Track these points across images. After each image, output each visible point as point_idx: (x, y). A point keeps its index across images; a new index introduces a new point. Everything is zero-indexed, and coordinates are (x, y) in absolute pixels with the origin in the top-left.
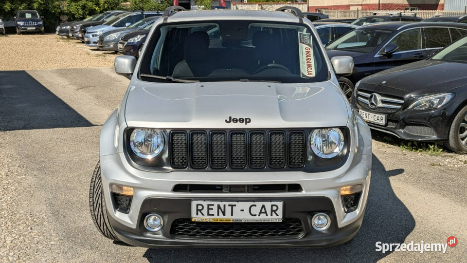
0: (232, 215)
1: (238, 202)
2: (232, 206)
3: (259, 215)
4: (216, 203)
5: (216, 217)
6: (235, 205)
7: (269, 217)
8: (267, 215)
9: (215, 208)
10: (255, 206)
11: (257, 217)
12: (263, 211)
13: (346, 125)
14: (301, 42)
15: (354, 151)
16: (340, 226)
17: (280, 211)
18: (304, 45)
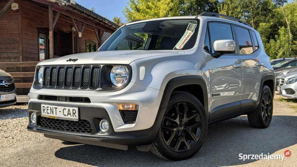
0: (56, 114)
1: (58, 106)
2: (56, 108)
3: (68, 116)
4: (50, 106)
5: (50, 115)
6: (57, 108)
7: (72, 117)
8: (71, 116)
9: (49, 109)
10: (65, 109)
11: (66, 117)
12: (69, 113)
13: (128, 64)
14: (188, 30)
15: (134, 82)
16: (115, 131)
17: (77, 114)
18: (190, 32)
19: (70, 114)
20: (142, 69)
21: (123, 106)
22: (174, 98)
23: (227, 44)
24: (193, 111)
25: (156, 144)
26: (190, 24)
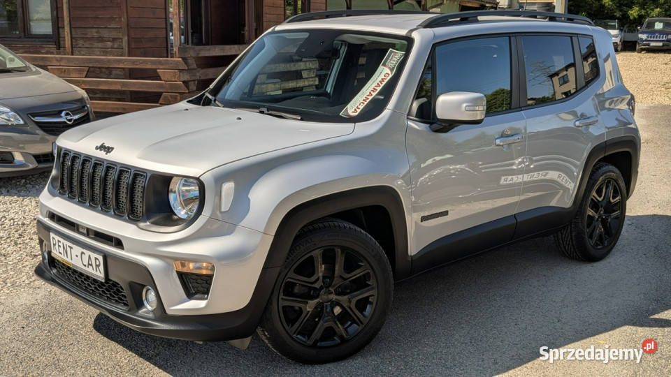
0: (71, 259)
1: (73, 243)
2: (71, 248)
3: (88, 267)
4: (62, 240)
5: (62, 256)
7: (95, 272)
8: (93, 269)
9: (61, 245)
10: (84, 253)
11: (86, 269)
12: (90, 263)
13: (198, 176)
14: (384, 65)
15: (209, 215)
16: (169, 312)
17: (102, 268)
18: (387, 70)
19: (91, 265)
20: (228, 187)
21: (183, 265)
22: (311, 240)
23: (464, 105)
24: (360, 264)
25: (266, 334)
26: (390, 49)
